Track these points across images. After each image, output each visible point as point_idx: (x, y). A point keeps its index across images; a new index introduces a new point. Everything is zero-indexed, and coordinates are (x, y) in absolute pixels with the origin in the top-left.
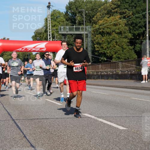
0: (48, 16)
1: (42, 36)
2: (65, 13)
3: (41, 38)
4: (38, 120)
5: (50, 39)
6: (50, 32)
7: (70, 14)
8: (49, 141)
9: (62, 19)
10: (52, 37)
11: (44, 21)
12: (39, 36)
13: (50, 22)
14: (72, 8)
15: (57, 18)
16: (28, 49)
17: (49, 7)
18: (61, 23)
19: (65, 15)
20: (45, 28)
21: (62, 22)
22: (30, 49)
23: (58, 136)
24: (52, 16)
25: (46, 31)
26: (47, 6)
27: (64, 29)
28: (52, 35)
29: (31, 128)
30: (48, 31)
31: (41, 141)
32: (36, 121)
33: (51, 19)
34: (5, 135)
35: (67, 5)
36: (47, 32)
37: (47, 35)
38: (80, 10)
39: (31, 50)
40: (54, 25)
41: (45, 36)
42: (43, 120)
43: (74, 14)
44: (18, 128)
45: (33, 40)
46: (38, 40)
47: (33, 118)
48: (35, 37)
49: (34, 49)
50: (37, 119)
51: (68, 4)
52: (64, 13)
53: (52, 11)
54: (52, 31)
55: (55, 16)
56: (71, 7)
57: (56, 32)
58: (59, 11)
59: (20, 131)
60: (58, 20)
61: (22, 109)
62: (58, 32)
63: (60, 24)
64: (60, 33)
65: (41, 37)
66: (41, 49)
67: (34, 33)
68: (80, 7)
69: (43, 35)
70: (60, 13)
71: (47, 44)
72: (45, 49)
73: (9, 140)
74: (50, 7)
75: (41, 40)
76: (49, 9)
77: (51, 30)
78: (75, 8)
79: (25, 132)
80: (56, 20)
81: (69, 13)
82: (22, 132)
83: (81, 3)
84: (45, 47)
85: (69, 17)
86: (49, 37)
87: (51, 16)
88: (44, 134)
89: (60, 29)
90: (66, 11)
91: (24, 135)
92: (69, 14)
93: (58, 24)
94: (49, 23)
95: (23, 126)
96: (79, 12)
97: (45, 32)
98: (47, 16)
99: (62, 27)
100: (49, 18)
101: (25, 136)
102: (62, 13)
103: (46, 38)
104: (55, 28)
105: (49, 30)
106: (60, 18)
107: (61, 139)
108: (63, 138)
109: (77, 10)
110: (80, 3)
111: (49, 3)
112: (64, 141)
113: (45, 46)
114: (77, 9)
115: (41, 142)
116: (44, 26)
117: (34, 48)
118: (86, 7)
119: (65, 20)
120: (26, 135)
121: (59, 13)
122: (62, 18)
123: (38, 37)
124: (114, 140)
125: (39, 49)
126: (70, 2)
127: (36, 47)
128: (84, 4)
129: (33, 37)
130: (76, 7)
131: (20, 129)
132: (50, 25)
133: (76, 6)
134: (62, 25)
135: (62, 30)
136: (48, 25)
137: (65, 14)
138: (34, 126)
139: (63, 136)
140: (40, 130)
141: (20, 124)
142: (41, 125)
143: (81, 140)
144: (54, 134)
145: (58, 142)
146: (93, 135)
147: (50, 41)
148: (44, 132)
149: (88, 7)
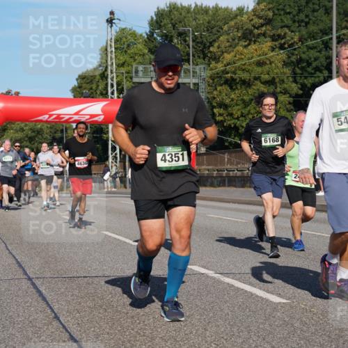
0: (109, 42)
1: (94, 87)
2: (147, 34)
3: (92, 93)
4: (86, 279)
5: (113, 93)
6: (113, 79)
7: (159, 38)
8: (111, 328)
9: (141, 50)
10: (117, 89)
11: (100, 54)
12: (88, 86)
13: (113, 56)
14: (162, 24)
15: (129, 46)
16: (63, 118)
17: (110, 22)
18: (139, 59)
19: (147, 40)
20: (101, 68)
21: (140, 55)
22: (67, 117)
23: (132, 317)
24: (116, 41)
25: (104, 76)
26: (107, 21)
27: (144, 73)
28: (119, 84)
29: (70, 298)
30: (109, 77)
31: (93, 329)
32: (81, 281)
33: (115, 48)
34: (10, 314)
35: (152, 18)
36: (107, 78)
37: (107, 84)
38: (181, 29)
39: (70, 118)
40: (121, 62)
41: (100, 88)
42: (97, 279)
43: (167, 38)
44: (40, 299)
45: (75, 97)
46: (85, 97)
47: (75, 274)
48: (78, 90)
49: (76, 117)
50: (84, 277)
51: (155, 15)
52: (144, 35)
53: (118, 30)
54: (117, 76)
55: (124, 42)
56: (161, 22)
57: (126, 78)
58: (134, 31)
59: (45, 306)
60: (131, 51)
61: (50, 254)
62: (131, 78)
63: (135, 60)
64: (135, 80)
65: (91, 89)
66: (92, 116)
67: (77, 80)
68: (180, 22)
69: (98, 86)
70: (136, 36)
71: (105, 105)
72: (102, 117)
73: (20, 326)
74: (114, 21)
75: (93, 97)
76: (111, 27)
77: (115, 75)
78: (170, 25)
79: (56, 308)
80: (126, 52)
81: (155, 35)
82: (51, 308)
83: (183, 14)
84: (101, 113)
85: (157, 44)
86: (110, 90)
87: (115, 43)
88: (100, 313)
89: (137, 72)
90: (150, 32)
91: (55, 314)
92: (155, 39)
93: (132, 60)
94: (111, 59)
95: (52, 294)
96: (180, 34)
97: (102, 79)
98: (107, 43)
99: (140, 68)
100: (111, 46)
101: (56, 317)
102: (141, 35)
103: (104, 92)
104: (123, 70)
105: (112, 73)
106: (135, 46)
107: (139, 323)
108: (144, 322)
109: (174, 29)
110: (181, 14)
111: (112, 13)
112: (145, 329)
113: (103, 110)
114: (174, 26)
115: (94, 331)
116: (100, 66)
117: (77, 114)
118: (194, 23)
119: (147, 51)
120: (58, 315)
121: (134, 34)
122: (140, 46)
123: (85, 89)
124: (259, 327)
125: (88, 117)
126: (159, 11)
127: (82, 113)
128: (189, 15)
129: (74, 90)
130: (173, 21)
131: (44, 299)
132: (112, 63)
133: (172, 19)
134: (140, 63)
135: (141, 74)
136: (109, 63)
137: (148, 38)
138: (76, 292)
139: (144, 317)
140: (90, 304)
141: (45, 289)
142: (93, 292)
143: (185, 326)
144: (123, 312)
145: (133, 330)
146: (211, 315)
147: (112, 98)
148: (101, 307)
149: (199, 22)
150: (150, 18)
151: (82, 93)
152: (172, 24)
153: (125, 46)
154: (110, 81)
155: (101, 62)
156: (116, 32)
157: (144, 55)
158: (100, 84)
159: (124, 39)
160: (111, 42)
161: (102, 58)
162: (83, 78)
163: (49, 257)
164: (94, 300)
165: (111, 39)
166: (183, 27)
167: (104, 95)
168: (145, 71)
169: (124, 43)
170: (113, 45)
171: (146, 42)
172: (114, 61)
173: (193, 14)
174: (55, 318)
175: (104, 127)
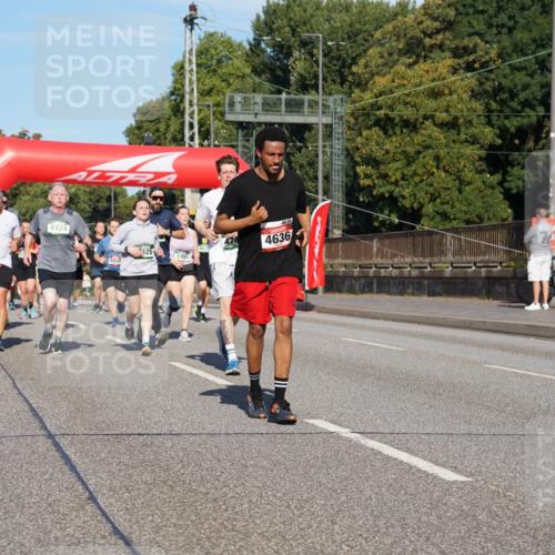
0: (187, 55)
1: (162, 127)
2: (250, 44)
3: (159, 137)
4: (141, 438)
5: (192, 139)
6: (192, 115)
7: (269, 50)
8: (180, 517)
9: (238, 68)
10: (200, 131)
11: (173, 75)
12: (153, 127)
13: (194, 78)
14: (274, 26)
15: (219, 61)
16: (111, 177)
17: (190, 21)
18: (236, 83)
19: (250, 52)
20: (173, 97)
21: (238, 77)
22: (117, 176)
23: (215, 500)
24: (200, 54)
25: (178, 111)
26: (185, 20)
27: (243, 106)
28: (201, 125)
29: (114, 468)
30: (187, 112)
31: (150, 518)
32: (134, 441)
33: (198, 65)
34: (18, 491)
35: (258, 16)
36: (183, 113)
37: (183, 124)
38: (305, 35)
39: (123, 178)
40: (207, 87)
41: (172, 129)
42: (160, 439)
43: (284, 50)
44: (66, 468)
45: (130, 143)
46: (146, 144)
47: (124, 430)
48: (136, 132)
49: (131, 177)
50: (139, 434)
51: (264, 12)
52: (248, 47)
53: (202, 36)
54: (200, 111)
55: (212, 56)
56: (273, 23)
57: (214, 113)
58: (229, 38)
59: (74, 479)
60: (223, 71)
61: (85, 396)
62: (223, 114)
63: (229, 85)
64: (229, 117)
65: (158, 130)
66: (158, 175)
67: (135, 115)
68: (305, 24)
69: (168, 126)
70: (231, 46)
71: (179, 158)
72: (174, 177)
73: (32, 511)
74: (196, 21)
75: (160, 145)
76: (192, 30)
77: (196, 108)
78: (287, 29)
79: (91, 483)
80: (215, 71)
81: (263, 45)
82: (83, 483)
83: (310, 11)
84: (171, 170)
85: (266, 60)
86: (187, 134)
87: (197, 56)
88: (162, 493)
89: (232, 104)
90: (255, 39)
91: (90, 493)
92: (263, 51)
93: (224, 84)
94: (191, 82)
95: (86, 461)
96: (304, 44)
97: (175, 115)
98: (184, 57)
99: (238, 98)
100: (190, 60)
101: (92, 498)
102: (240, 45)
103: (179, 137)
104: (210, 101)
105: (191, 105)
106: (230, 62)
107: (226, 510)
108: (234, 508)
109: (293, 35)
110: (305, 11)
111: (193, 8)
112: (235, 519)
114: (294, 31)
115: (152, 521)
116: (172, 93)
117: (133, 170)
118: (327, 26)
119: (248, 71)
120: (94, 494)
121: (228, 43)
122: (237, 62)
123: (147, 130)
125: (152, 176)
126: (269, 6)
127: (140, 169)
128: (319, 13)
129: (129, 132)
130: (292, 23)
131: (73, 468)
132: (192, 90)
133: (290, 19)
134: (238, 90)
135: (238, 107)
136: (187, 89)
137: (251, 49)
138: (125, 459)
139: (233, 500)
140: (147, 477)
141: (75, 453)
142: (152, 458)
143: (300, 517)
144: (201, 492)
145: (215, 520)
146: (343, 498)
147: (190, 146)
148: (165, 482)
149: (335, 25)
150: (255, 17)
151: (143, 138)
152: (290, 26)
153: (214, 62)
154: (187, 119)
155: (175, 88)
156: (200, 39)
157: (243, 77)
158: (171, 123)
159: (213, 51)
160: (191, 54)
161: (175, 82)
162: (145, 114)
163: (83, 401)
164: (153, 471)
165: (191, 50)
166: (308, 31)
167: (178, 141)
168: (246, 103)
169: (212, 58)
170: (194, 59)
171: (248, 56)
172: (195, 86)
173: (325, 12)
174: (89, 499)
175: (177, 193)
